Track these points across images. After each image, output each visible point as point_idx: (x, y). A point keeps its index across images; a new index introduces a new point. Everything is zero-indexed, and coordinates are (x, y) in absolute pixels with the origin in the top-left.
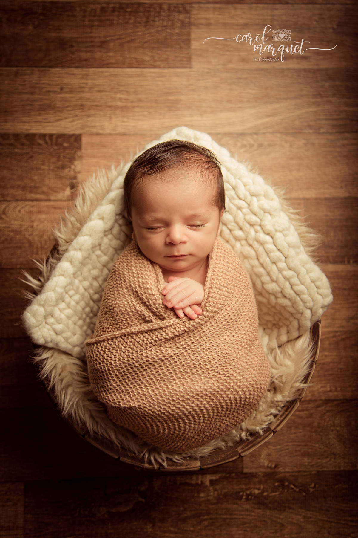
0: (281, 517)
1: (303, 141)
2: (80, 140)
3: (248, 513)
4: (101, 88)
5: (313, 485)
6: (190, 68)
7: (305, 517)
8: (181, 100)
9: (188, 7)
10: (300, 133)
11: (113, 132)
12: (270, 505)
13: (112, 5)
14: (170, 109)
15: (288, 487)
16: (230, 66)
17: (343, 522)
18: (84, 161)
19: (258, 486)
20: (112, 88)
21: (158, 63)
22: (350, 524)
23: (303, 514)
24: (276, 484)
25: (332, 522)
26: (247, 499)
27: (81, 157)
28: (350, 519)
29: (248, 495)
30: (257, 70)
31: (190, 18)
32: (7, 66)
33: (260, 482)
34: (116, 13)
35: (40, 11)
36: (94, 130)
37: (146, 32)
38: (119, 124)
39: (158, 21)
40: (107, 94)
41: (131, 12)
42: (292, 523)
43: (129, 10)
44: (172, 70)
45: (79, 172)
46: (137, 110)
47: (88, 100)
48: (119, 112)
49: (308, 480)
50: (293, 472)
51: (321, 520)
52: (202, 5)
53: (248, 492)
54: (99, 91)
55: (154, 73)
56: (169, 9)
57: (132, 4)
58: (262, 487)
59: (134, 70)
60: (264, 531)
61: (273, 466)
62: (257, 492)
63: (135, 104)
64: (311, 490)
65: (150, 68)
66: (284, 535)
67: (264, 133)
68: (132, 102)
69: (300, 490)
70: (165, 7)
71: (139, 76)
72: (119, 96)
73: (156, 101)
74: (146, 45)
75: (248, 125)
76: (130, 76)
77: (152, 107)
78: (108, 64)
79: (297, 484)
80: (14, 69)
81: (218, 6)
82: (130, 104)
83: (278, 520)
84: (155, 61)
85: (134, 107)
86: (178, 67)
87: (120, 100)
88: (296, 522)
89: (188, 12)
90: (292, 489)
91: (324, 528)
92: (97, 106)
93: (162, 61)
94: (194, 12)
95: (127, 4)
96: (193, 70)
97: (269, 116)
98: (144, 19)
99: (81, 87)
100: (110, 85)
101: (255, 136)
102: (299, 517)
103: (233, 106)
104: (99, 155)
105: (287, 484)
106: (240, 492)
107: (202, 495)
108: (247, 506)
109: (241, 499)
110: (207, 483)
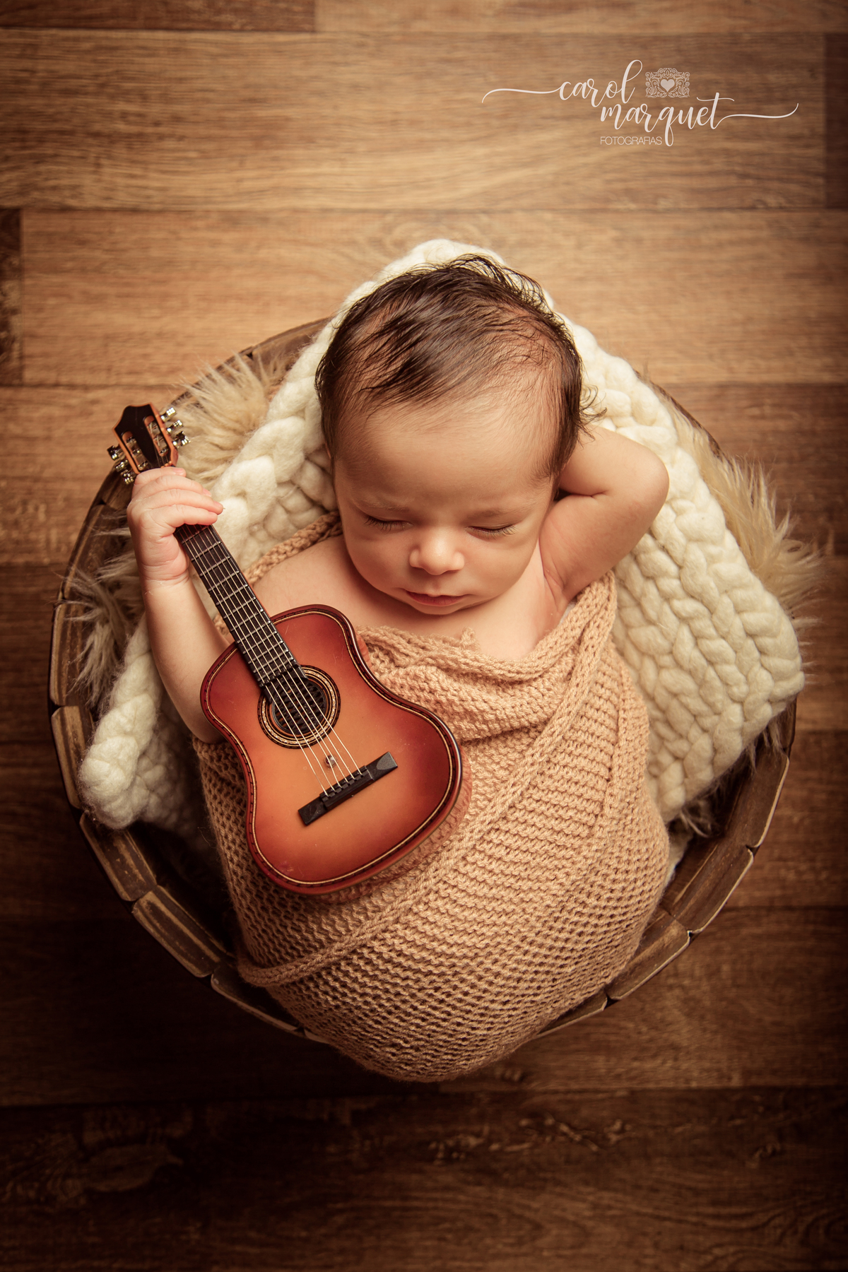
0: (535, 1205)
1: (613, 234)
2: (18, 224)
3: (449, 1195)
4: (73, 83)
5: (617, 1126)
6: (313, 31)
7: (595, 1206)
8: (288, 119)
10: (604, 211)
11: (106, 205)
12: (506, 1175)
14: (258, 142)
15: (554, 1129)
16: (420, 26)
17: (694, 1219)
18: (28, 282)
19: (476, 1128)
20: (103, 85)
21: (226, 18)
22: (711, 1223)
23: (591, 1198)
24: (524, 1122)
25: (665, 1219)
26: (448, 1160)
27: (19, 272)
28: (711, 1210)
29: (449, 1151)
30: (491, 37)
33: (481, 1118)
36: (54, 198)
38: (121, 181)
40: (90, 100)
42: (562, 1221)
44: (264, 37)
45: (14, 311)
46: (169, 144)
47: (36, 115)
48: (120, 151)
49: (605, 1113)
50: (568, 1092)
51: (638, 1214)
53: (451, 1143)
54: (68, 92)
55: (216, 44)
58: (486, 1129)
59: (161, 35)
60: (488, 1241)
61: (517, 1077)
62: (473, 1141)
63: (161, 129)
64: (614, 1138)
65: (203, 30)
66: (542, 1250)
67: (508, 211)
68: (157, 124)
69: (585, 1137)
71: (176, 51)
72: (121, 106)
73: (220, 122)
75: (467, 189)
76: (151, 52)
77: (209, 138)
78: (91, 18)
79: (576, 1123)
82: (150, 130)
83: (527, 1214)
84: (219, 12)
85: (161, 137)
86: (279, 30)
87: (124, 116)
88: (571, 1218)
90: (564, 1134)
91: (645, 1234)
92: (62, 132)
93: (236, 11)
96: (319, 36)
97: (524, 165)
99: (18, 81)
100: (97, 76)
101: (484, 219)
102: (581, 1206)
103: (428, 136)
104: (69, 265)
105: (550, 1121)
106: (429, 1143)
107: (332, 1149)
108: (448, 1179)
109: (431, 1159)
110: (346, 1120)
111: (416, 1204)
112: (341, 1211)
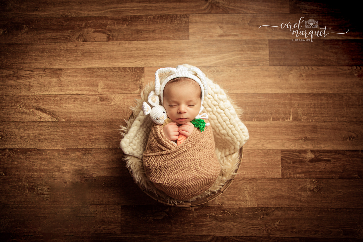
2: (144, 69)
4: (153, 48)
5: (237, 212)
6: (189, 40)
8: (185, 53)
9: (188, 16)
11: (157, 66)
13: (157, 16)
14: (180, 56)
16: (205, 39)
18: (145, 78)
19: (214, 212)
20: (157, 48)
21: (176, 38)
26: (210, 217)
27: (144, 76)
30: (216, 40)
31: (189, 20)
32: (116, 41)
33: (215, 210)
34: (159, 19)
35: (129, 19)
36: (149, 65)
37: (171, 26)
38: (159, 62)
39: (176, 21)
40: (155, 51)
41: (165, 18)
43: (164, 17)
44: (181, 41)
45: (143, 82)
46: (167, 57)
47: (147, 53)
48: (159, 58)
49: (235, 210)
50: (229, 207)
52: (194, 15)
53: (210, 214)
54: (152, 50)
55: (174, 42)
56: (180, 17)
57: (166, 15)
59: (166, 41)
62: (214, 214)
63: (166, 55)
64: (236, 214)
65: (172, 40)
67: (219, 66)
68: (165, 54)
69: (231, 214)
70: (179, 16)
71: (168, 43)
72: (160, 51)
73: (175, 53)
74: (171, 31)
75: (212, 63)
76: (164, 43)
77: (173, 56)
78: (155, 39)
79: (230, 212)
80: (119, 42)
81: (200, 15)
82: (164, 55)
84: (174, 37)
85: (166, 56)
86: (184, 40)
87: (160, 53)
89: (188, 18)
90: (228, 214)
92: (151, 56)
93: (177, 37)
94: (190, 17)
95: (164, 15)
96: (190, 40)
97: (222, 59)
98: (170, 21)
99: (144, 48)
100: (156, 47)
101: (215, 67)
103: (206, 55)
104: (151, 75)
105: (226, 211)
106: (207, 214)
107: (191, 214)
108: (209, 220)
109: (207, 217)
110: (193, 210)
111: (204, 224)
112: (193, 224)
